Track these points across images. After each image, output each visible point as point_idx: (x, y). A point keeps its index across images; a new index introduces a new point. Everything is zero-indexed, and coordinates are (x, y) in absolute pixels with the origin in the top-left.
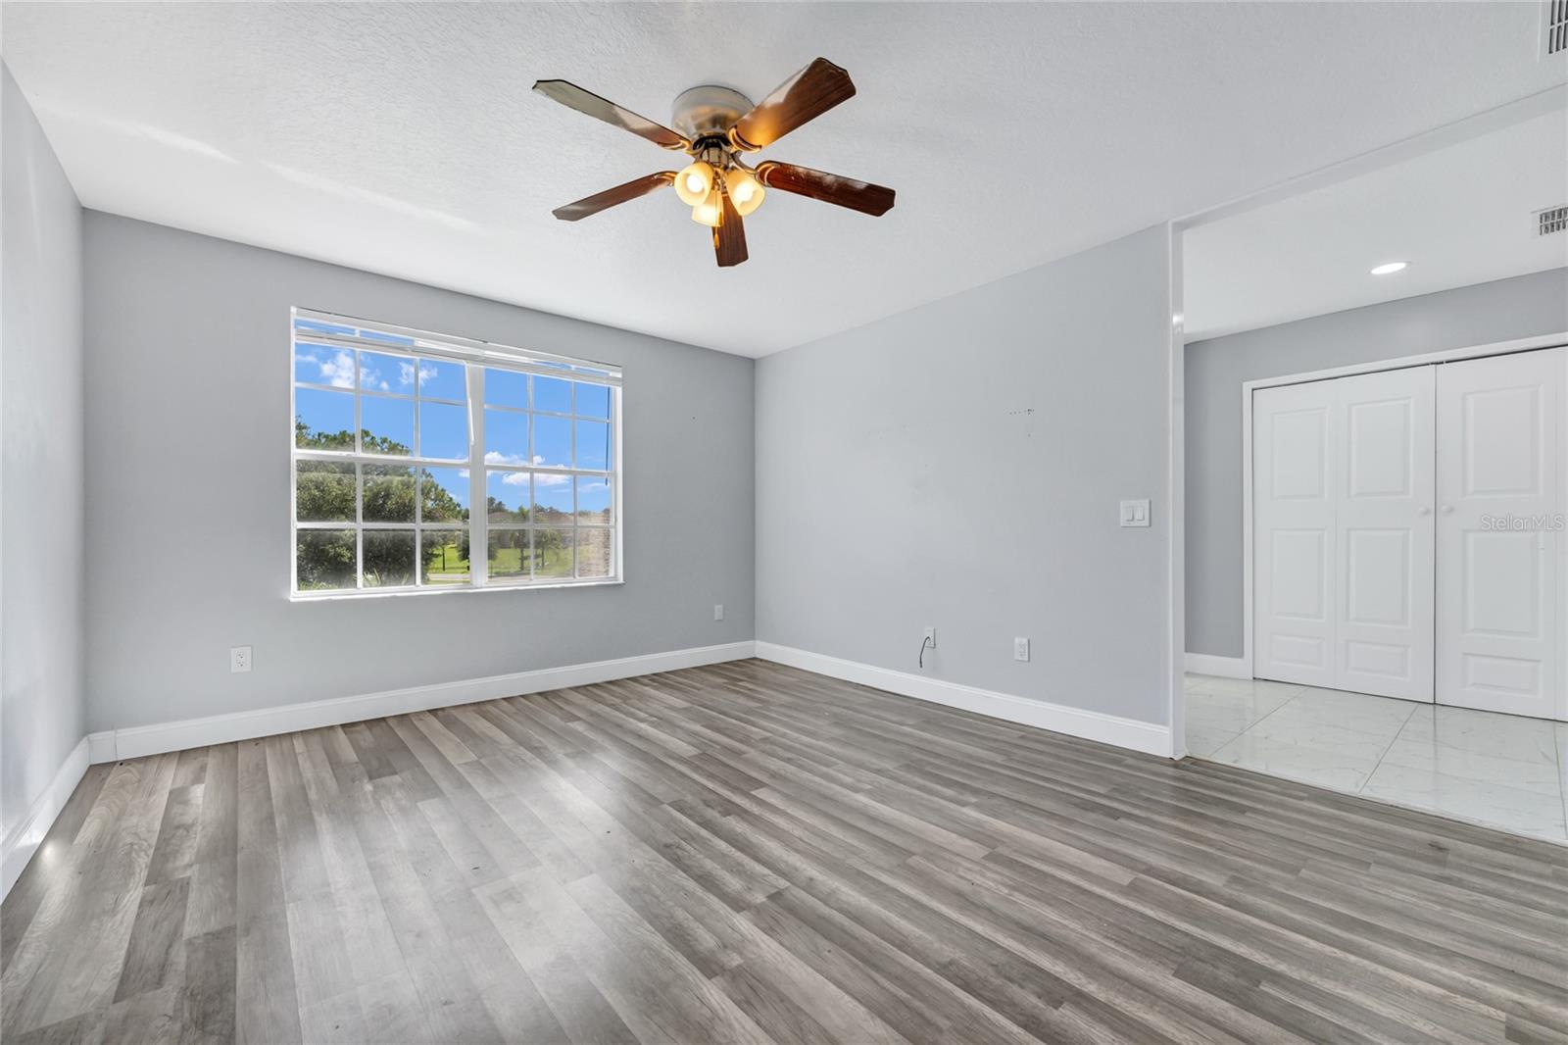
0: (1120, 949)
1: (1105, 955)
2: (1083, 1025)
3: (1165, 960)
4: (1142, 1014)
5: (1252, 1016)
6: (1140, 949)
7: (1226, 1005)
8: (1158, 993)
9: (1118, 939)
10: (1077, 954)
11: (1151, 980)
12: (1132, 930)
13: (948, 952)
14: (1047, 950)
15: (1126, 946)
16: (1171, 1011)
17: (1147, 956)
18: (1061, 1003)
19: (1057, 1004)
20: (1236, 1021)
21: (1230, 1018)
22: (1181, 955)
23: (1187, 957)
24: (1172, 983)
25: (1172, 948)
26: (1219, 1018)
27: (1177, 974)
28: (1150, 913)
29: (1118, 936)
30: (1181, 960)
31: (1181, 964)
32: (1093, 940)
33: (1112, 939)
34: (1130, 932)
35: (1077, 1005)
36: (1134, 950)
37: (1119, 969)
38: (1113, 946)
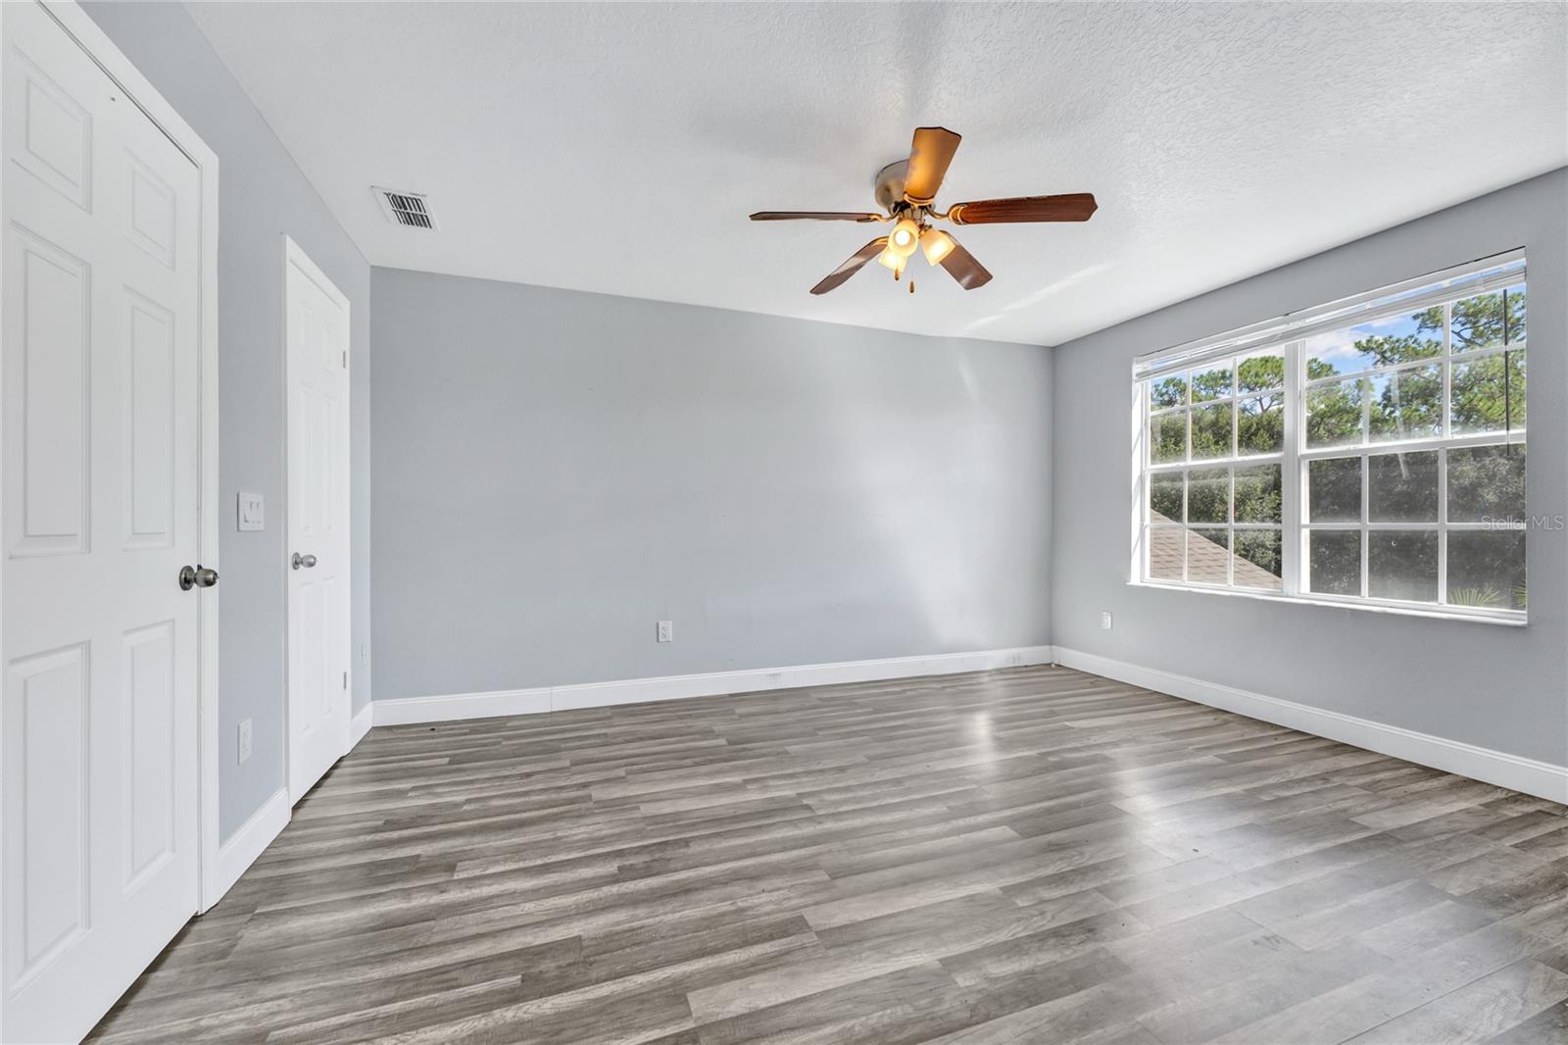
0: (627, 926)
1: (630, 913)
2: (599, 870)
3: (594, 942)
4: (579, 897)
5: (519, 947)
6: (616, 937)
7: (537, 943)
8: (579, 916)
9: (635, 932)
10: (643, 901)
11: (590, 920)
12: (636, 949)
13: (695, 848)
14: (661, 888)
15: (625, 931)
16: (566, 911)
17: (607, 936)
18: (619, 870)
19: (620, 869)
20: (526, 936)
21: (531, 934)
22: (588, 956)
23: (582, 959)
24: (577, 929)
25: (597, 958)
26: (536, 930)
27: (578, 939)
28: (640, 979)
29: (637, 935)
30: (585, 953)
31: (582, 949)
32: (647, 918)
33: (638, 929)
34: (635, 945)
35: (613, 876)
36: (618, 933)
37: (613, 912)
38: (633, 924)
